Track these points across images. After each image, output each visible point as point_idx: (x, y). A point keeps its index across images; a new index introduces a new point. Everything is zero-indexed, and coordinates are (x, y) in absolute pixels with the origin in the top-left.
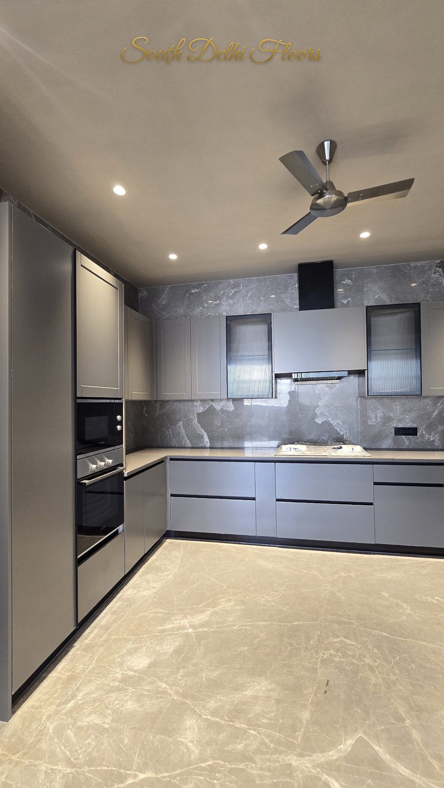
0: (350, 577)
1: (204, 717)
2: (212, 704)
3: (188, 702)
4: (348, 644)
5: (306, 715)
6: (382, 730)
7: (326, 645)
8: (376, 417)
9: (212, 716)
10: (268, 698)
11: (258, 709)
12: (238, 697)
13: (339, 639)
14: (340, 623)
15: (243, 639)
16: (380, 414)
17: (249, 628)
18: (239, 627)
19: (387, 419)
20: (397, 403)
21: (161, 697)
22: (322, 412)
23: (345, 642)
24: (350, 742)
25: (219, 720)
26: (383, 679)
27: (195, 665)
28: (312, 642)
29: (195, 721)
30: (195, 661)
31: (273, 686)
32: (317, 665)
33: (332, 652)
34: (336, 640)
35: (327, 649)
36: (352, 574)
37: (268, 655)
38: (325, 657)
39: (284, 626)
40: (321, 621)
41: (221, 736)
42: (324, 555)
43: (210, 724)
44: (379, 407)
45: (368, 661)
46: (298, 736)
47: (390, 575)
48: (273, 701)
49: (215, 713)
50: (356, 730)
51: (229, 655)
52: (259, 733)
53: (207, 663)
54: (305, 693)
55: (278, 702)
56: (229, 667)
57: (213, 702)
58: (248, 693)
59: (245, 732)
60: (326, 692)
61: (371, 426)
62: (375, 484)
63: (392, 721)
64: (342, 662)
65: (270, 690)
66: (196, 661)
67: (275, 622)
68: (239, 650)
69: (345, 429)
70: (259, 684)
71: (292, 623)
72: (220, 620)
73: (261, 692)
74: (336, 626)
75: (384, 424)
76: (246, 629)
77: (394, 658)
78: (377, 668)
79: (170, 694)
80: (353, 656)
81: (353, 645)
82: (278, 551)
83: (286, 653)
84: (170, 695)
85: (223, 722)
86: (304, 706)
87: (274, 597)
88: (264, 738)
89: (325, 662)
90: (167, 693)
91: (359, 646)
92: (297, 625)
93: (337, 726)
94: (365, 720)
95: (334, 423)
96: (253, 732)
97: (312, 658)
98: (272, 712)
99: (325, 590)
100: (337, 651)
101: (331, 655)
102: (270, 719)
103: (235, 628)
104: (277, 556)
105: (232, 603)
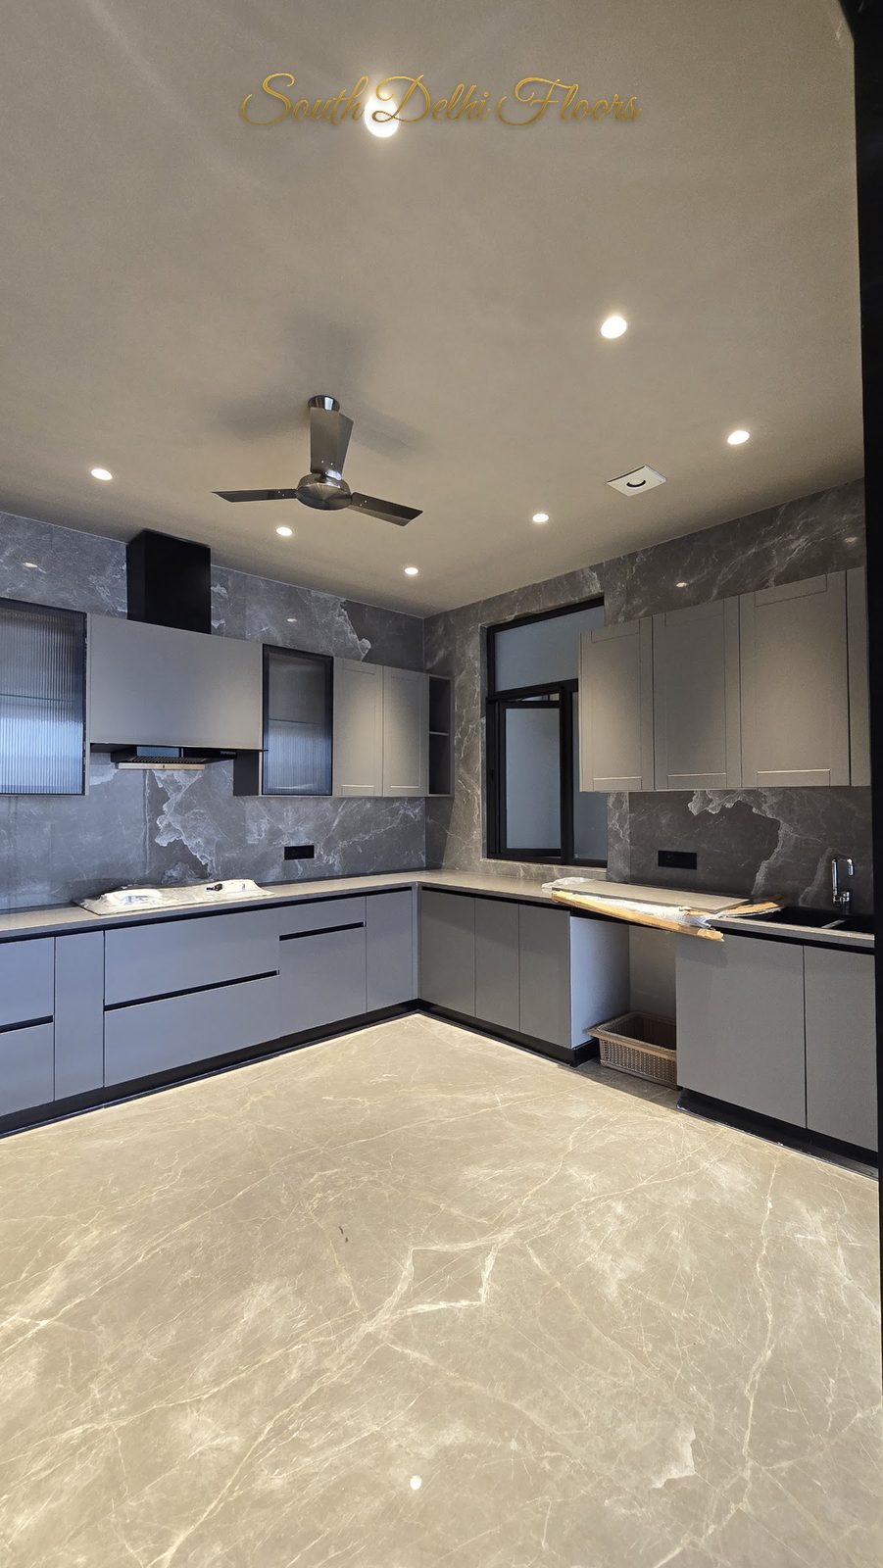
0: (268, 1098)
1: (206, 1396)
2: (203, 1373)
3: (155, 1407)
4: (331, 1176)
5: (345, 1279)
6: (428, 1230)
7: (305, 1192)
8: (259, 830)
9: (218, 1384)
10: (282, 1299)
11: (280, 1321)
12: (235, 1334)
13: (315, 1176)
14: (302, 1158)
15: (171, 1265)
16: (265, 826)
17: (167, 1245)
18: (147, 1254)
19: (275, 834)
20: (289, 808)
21: (90, 1449)
22: (169, 825)
23: (325, 1175)
24: (409, 1263)
25: (235, 1378)
26: (394, 1185)
27: (111, 1359)
28: (283, 1201)
29: (195, 1414)
30: (108, 1353)
31: (276, 1282)
32: (312, 1221)
33: (318, 1195)
34: (312, 1180)
35: (310, 1197)
36: (268, 1093)
37: (234, 1256)
38: (315, 1207)
39: (226, 1207)
40: (274, 1171)
41: (256, 1391)
42: (203, 1086)
43: (225, 1396)
44: (264, 813)
45: (365, 1178)
46: (353, 1304)
47: (317, 1073)
48: (292, 1299)
49: (218, 1377)
50: (405, 1250)
51: (168, 1300)
52: (305, 1342)
53: (136, 1338)
54: (325, 1258)
55: (299, 1292)
56: (183, 1314)
57: (201, 1370)
58: (248, 1316)
59: (286, 1356)
60: (347, 1240)
61: (252, 846)
62: (282, 938)
63: (430, 1215)
64: (340, 1197)
65: (278, 1289)
66: (110, 1352)
67: (206, 1210)
68: (179, 1282)
69: (210, 854)
70: (254, 1296)
71: (233, 1196)
72: (96, 1268)
73: (265, 1301)
74: (299, 1165)
75: (270, 844)
76: (163, 1250)
77: (388, 1158)
78: (380, 1178)
79: (104, 1430)
80: (347, 1184)
81: (337, 1173)
82: (111, 1114)
83: (259, 1237)
84: (107, 1430)
85: (244, 1375)
86: (335, 1271)
87: (171, 1181)
88: (317, 1340)
89: (318, 1212)
90: (95, 1434)
91: (344, 1170)
92: (243, 1195)
93: (385, 1260)
94: (407, 1233)
95: (190, 844)
96: (296, 1347)
97: (300, 1219)
98: (301, 1308)
99: (246, 1131)
100: (324, 1190)
101: (320, 1199)
102: (306, 1317)
103: (140, 1260)
104: (118, 1122)
105: (95, 1233)
